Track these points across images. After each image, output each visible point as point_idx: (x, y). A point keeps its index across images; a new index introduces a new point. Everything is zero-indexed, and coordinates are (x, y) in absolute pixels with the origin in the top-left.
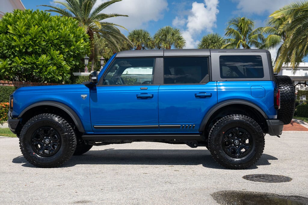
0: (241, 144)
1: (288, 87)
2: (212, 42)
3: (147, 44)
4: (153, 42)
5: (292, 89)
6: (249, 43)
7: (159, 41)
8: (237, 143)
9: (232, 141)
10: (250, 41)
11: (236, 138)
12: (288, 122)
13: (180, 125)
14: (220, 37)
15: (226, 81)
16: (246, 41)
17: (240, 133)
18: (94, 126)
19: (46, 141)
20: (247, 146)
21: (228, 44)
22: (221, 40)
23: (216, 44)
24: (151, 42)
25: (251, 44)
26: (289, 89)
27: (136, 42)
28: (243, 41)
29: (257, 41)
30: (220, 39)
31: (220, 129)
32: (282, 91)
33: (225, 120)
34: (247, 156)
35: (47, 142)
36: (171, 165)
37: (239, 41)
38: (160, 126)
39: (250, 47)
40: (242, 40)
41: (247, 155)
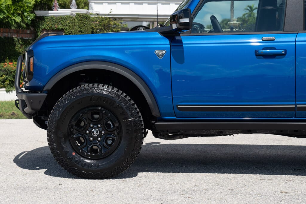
18: (177, 106)
19: (93, 132)
35: (95, 133)
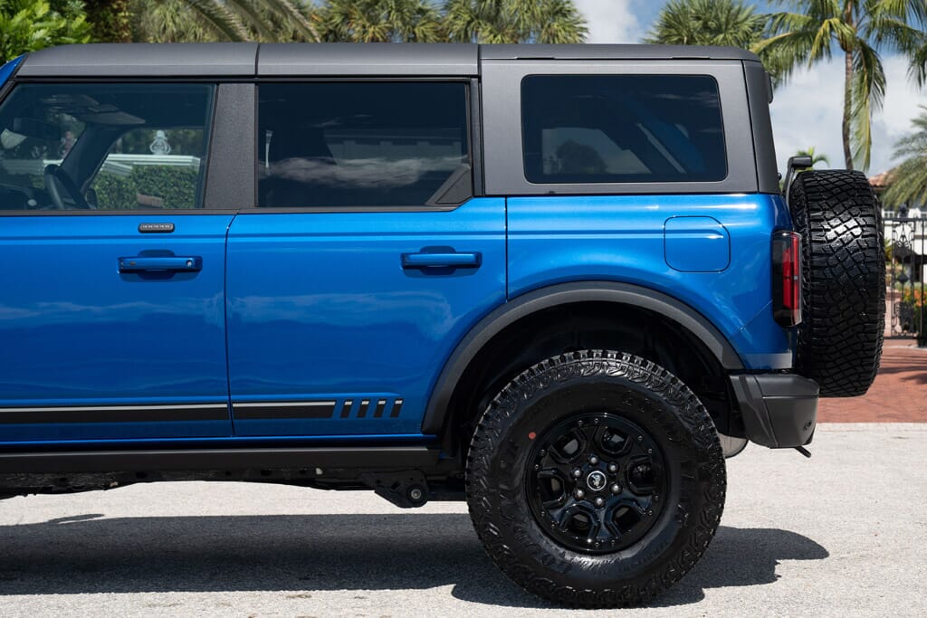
0: (616, 488)
1: (852, 223)
2: (706, 27)
3: (414, 33)
4: (440, 27)
5: (869, 231)
6: (869, 33)
7: (469, 23)
8: (597, 483)
9: (573, 476)
10: (874, 24)
11: (594, 460)
12: (856, 384)
13: (333, 403)
14: (741, 3)
15: (552, 194)
16: (855, 24)
17: (616, 439)
20: (643, 499)
21: (777, 37)
22: (746, 19)
23: (721, 36)
24: (431, 25)
25: (879, 39)
26: (857, 231)
27: (364, 27)
28: (842, 22)
29: (905, 21)
30: (739, 11)
31: (515, 420)
32: (823, 242)
33: (540, 379)
34: (645, 543)
36: (301, 592)
37: (826, 25)
38: (234, 405)
39: (874, 49)
40: (835, 21)
41: (640, 539)
